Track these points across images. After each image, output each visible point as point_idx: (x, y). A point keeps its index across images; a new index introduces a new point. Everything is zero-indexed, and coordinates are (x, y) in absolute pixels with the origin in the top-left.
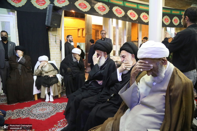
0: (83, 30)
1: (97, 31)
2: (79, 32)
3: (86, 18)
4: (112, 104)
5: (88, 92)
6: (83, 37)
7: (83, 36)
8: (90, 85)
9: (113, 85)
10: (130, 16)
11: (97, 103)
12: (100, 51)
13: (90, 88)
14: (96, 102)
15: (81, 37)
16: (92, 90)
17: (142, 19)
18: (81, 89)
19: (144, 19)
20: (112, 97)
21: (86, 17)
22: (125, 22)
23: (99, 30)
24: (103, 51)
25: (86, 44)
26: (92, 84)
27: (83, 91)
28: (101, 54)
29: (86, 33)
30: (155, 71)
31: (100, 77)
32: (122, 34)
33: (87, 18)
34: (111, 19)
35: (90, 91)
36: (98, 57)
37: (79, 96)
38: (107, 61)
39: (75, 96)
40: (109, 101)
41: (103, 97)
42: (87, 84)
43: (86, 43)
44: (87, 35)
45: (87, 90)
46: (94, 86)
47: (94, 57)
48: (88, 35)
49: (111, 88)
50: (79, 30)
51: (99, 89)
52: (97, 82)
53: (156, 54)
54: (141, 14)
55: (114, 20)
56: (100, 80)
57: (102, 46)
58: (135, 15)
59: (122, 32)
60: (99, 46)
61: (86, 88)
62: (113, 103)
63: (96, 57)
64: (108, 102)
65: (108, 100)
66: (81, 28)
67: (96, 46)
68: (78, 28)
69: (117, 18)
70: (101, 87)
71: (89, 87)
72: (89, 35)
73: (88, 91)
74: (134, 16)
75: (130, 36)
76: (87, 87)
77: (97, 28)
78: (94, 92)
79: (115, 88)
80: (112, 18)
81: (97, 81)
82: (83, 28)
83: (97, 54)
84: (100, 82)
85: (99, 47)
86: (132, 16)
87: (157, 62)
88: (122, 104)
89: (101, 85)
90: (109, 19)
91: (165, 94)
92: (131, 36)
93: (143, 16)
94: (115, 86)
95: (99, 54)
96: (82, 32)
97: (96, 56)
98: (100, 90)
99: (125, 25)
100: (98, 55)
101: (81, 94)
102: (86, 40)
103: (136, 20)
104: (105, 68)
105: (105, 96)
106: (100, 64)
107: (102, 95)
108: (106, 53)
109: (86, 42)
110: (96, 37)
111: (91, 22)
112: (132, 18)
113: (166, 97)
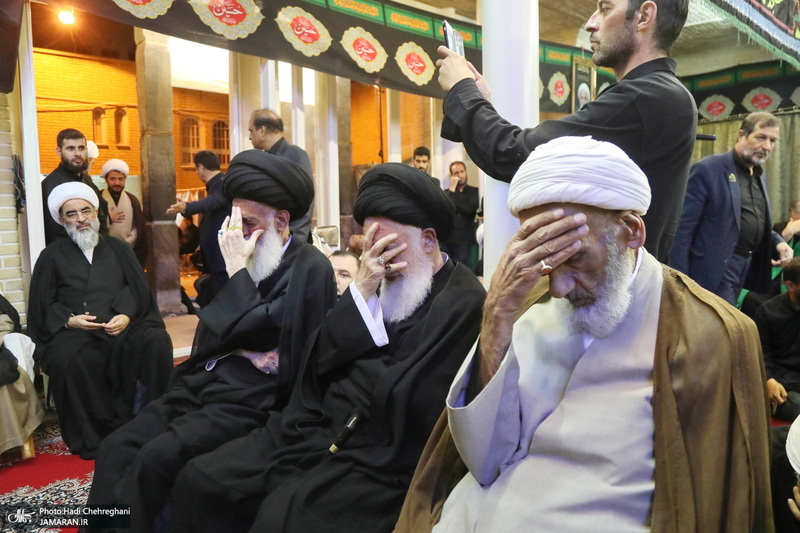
0: (120, 114)
1: (187, 124)
2: (99, 124)
3: (143, 57)
4: (358, 468)
5: (204, 416)
6: (119, 148)
7: (120, 145)
8: (214, 378)
9: (342, 369)
10: (354, 55)
11: (273, 469)
12: (261, 206)
13: (211, 393)
14: (270, 466)
15: (113, 146)
16: (227, 406)
17: (406, 70)
18: (165, 403)
19: (412, 69)
20: (350, 432)
21: (143, 50)
22: (331, 76)
23: (197, 115)
24: (272, 205)
25: (147, 180)
26: (223, 372)
27: (174, 414)
28: (261, 219)
29: (142, 127)
30: (591, 272)
31: (263, 336)
32: (316, 133)
33: (147, 54)
34: (271, 63)
35: (216, 407)
36: (247, 236)
37: (163, 443)
38: (289, 257)
39: (138, 445)
40: (337, 452)
41: (300, 438)
42: (194, 373)
43: (146, 175)
44: (149, 136)
45: (200, 407)
46: (233, 383)
47: (231, 233)
48: (153, 136)
49: (334, 387)
50: (98, 113)
51: (261, 394)
52: (248, 362)
53: (606, 186)
54: (400, 48)
55: (286, 67)
56: (263, 349)
57: (269, 183)
58: (373, 49)
59: (316, 121)
60: (252, 181)
61: (191, 397)
62: (358, 463)
63: (241, 234)
64: (335, 459)
65: (333, 448)
66: (112, 107)
67: (242, 180)
68: (93, 107)
69: (299, 60)
70: (271, 384)
71: (206, 390)
72: (161, 135)
73: (205, 410)
74: (373, 56)
75: (347, 144)
76: (195, 390)
77: (191, 106)
78: (238, 413)
79: (357, 385)
80: (275, 57)
81: (246, 354)
82: (119, 103)
83: (245, 221)
84: (265, 361)
85: (257, 186)
86: (361, 55)
87: (606, 230)
88: (424, 464)
89: (271, 376)
90: (263, 64)
91: (648, 390)
92: (351, 143)
93: (409, 59)
94: (356, 373)
95: (254, 222)
96: (113, 124)
97: (239, 231)
98: (269, 401)
99: (327, 93)
100: (248, 225)
101: (170, 429)
102: (145, 160)
103: (378, 70)
104: (287, 290)
105: (307, 429)
106: (259, 271)
107: (291, 425)
108: (286, 215)
109: (146, 168)
110: (185, 150)
111: (169, 77)
112: (362, 63)
113: (655, 401)
